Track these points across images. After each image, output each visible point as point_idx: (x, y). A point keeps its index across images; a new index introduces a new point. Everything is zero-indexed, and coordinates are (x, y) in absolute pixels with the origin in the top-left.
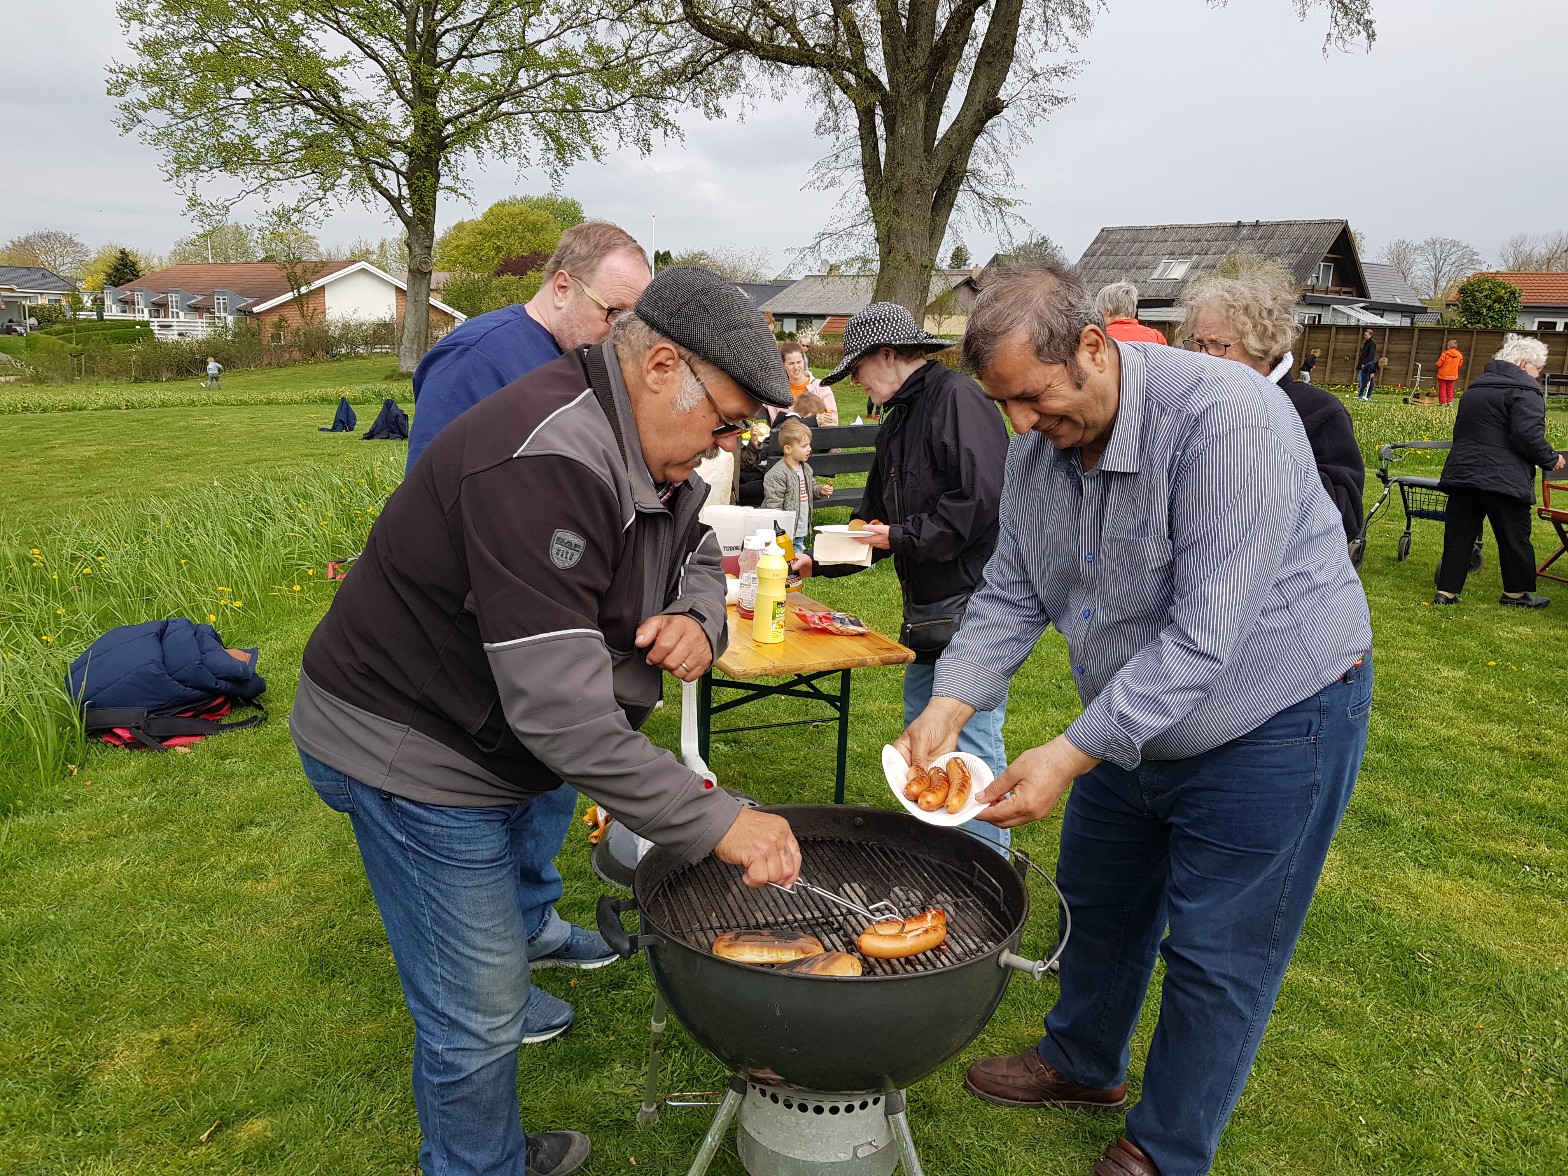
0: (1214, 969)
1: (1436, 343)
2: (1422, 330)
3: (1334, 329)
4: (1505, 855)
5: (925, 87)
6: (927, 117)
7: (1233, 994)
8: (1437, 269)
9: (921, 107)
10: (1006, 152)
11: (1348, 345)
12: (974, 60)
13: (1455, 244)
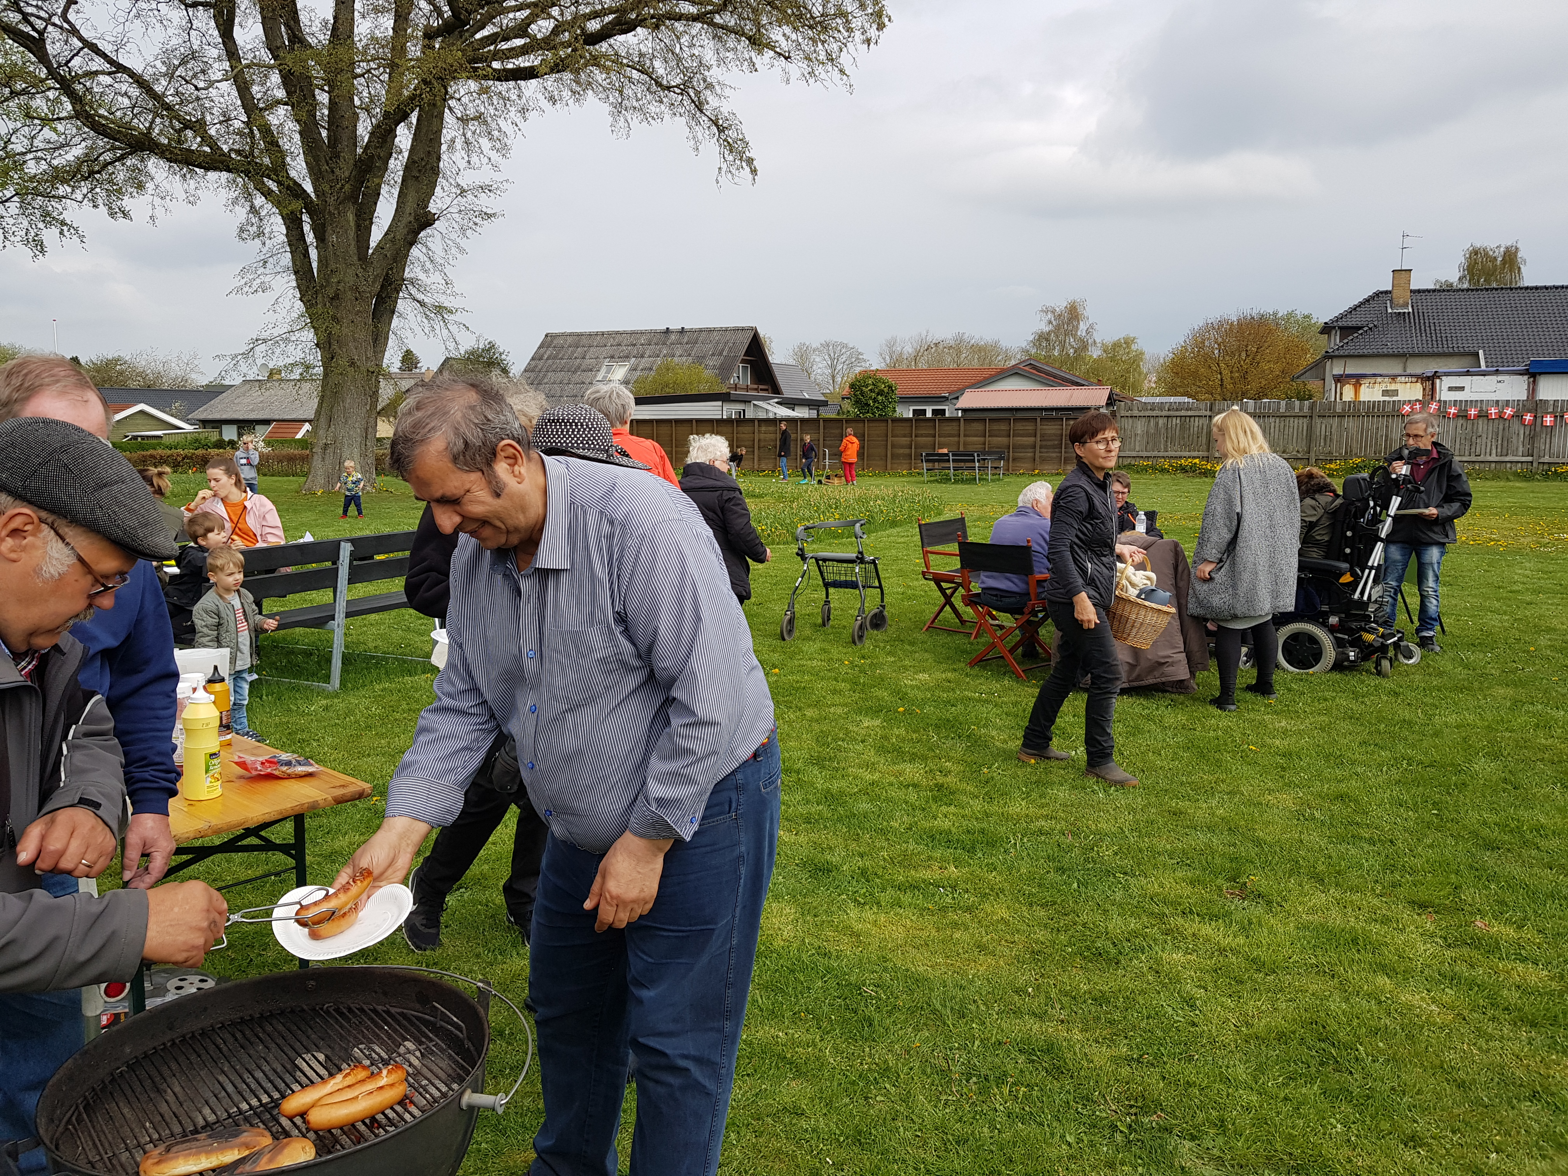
0: (678, 1052)
1: (837, 431)
2: (826, 420)
3: (756, 423)
4: (924, 881)
5: (353, 197)
6: (358, 227)
7: (696, 1071)
8: (833, 367)
9: (351, 217)
10: (442, 262)
11: (769, 435)
12: (401, 173)
13: (845, 346)
